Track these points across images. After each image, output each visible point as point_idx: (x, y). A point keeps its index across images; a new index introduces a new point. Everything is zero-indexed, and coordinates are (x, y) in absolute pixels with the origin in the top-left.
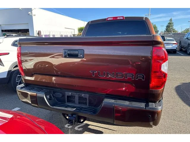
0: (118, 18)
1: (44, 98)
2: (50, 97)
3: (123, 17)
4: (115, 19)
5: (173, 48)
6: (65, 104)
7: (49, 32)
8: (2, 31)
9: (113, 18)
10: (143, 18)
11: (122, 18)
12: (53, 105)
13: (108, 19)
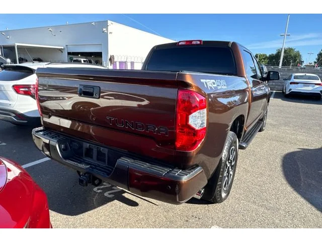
0: (193, 43)
1: (56, 147)
2: (66, 146)
3: (200, 41)
4: (188, 43)
5: (314, 91)
6: (82, 159)
7: (126, 58)
8: (69, 53)
9: (187, 41)
10: (228, 43)
11: (199, 43)
12: (65, 157)
13: (180, 44)
